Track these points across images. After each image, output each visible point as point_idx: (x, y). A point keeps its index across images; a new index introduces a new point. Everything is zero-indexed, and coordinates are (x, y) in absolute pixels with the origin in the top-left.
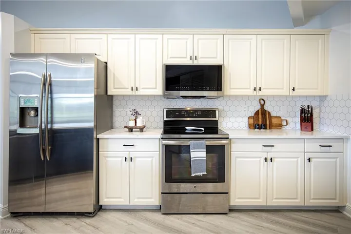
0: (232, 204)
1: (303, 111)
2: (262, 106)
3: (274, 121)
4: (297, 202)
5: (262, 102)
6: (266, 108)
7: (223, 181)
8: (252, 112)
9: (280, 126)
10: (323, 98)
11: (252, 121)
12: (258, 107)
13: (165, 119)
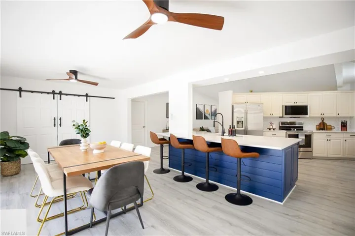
0: (314, 155)
1: (342, 123)
2: (323, 121)
3: (328, 127)
4: (341, 156)
5: (323, 119)
6: (324, 121)
7: (310, 147)
8: (318, 123)
9: (331, 129)
10: (351, 118)
11: (318, 127)
12: (321, 121)
13: (281, 125)
